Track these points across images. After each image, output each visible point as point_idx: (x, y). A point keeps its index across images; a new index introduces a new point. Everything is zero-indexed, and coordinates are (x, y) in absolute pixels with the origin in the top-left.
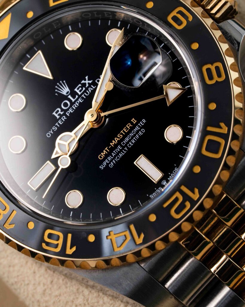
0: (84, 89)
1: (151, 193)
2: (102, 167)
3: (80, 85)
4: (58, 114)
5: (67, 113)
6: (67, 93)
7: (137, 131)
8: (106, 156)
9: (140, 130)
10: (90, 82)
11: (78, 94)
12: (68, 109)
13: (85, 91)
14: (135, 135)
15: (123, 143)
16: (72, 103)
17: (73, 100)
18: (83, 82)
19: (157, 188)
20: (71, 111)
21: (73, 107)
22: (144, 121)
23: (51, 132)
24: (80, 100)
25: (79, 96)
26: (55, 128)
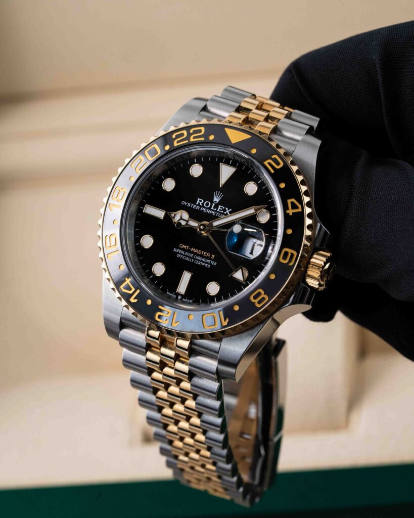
0: (222, 212)
1: (170, 292)
2: (175, 250)
3: (224, 208)
6: (216, 202)
7: (207, 262)
8: (183, 249)
9: (208, 264)
11: (217, 209)
12: (205, 208)
13: (221, 213)
14: (203, 262)
15: (196, 257)
16: (209, 208)
17: (212, 208)
18: (227, 209)
19: (174, 294)
20: (204, 210)
22: (215, 264)
24: (214, 213)
25: (216, 211)
26: (189, 205)
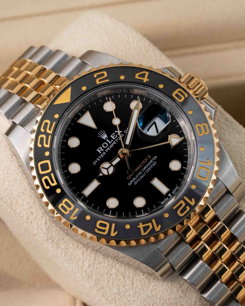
0: (117, 136)
1: (162, 201)
2: (129, 184)
3: (114, 134)
4: (100, 150)
5: (106, 150)
6: (106, 138)
7: (151, 163)
8: (132, 177)
9: (153, 162)
10: (121, 132)
11: (113, 139)
12: (107, 148)
13: (117, 137)
14: (150, 166)
15: (143, 170)
17: (110, 143)
18: (116, 131)
19: (165, 198)
20: (108, 149)
21: (110, 146)
22: (156, 157)
23: (96, 161)
24: (114, 143)
25: (114, 140)
26: (98, 159)
